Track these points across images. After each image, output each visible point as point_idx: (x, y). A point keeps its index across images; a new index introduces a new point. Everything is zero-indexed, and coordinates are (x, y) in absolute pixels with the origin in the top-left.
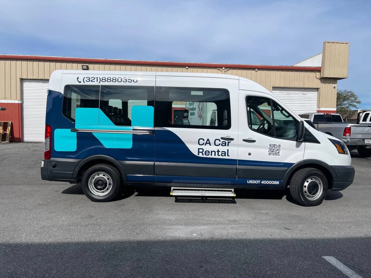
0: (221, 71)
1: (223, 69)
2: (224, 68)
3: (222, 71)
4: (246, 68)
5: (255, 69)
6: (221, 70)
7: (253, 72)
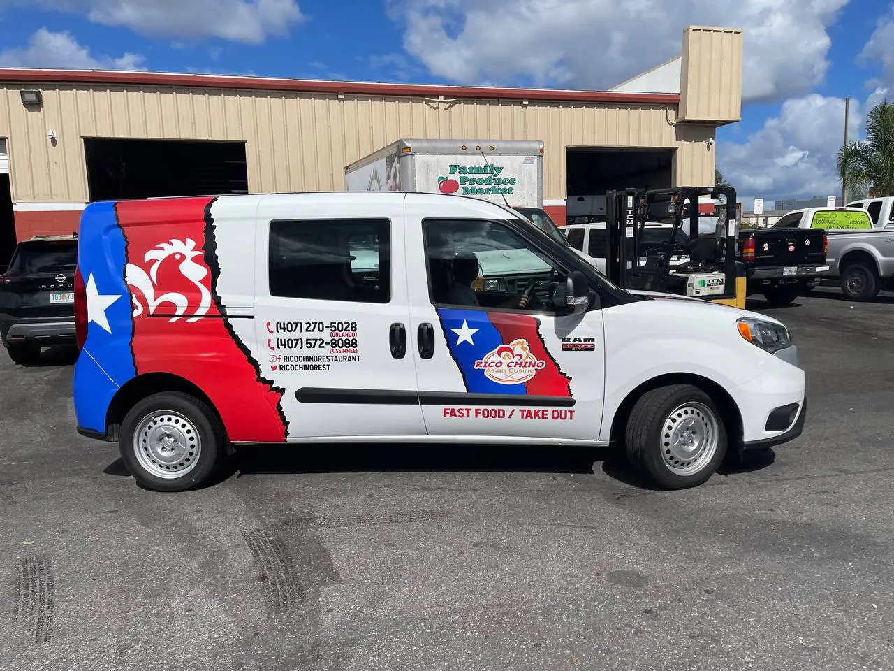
0: (435, 109)
1: (439, 100)
2: (441, 98)
3: (438, 108)
4: (498, 99)
5: (522, 99)
6: (435, 105)
7: (517, 109)
